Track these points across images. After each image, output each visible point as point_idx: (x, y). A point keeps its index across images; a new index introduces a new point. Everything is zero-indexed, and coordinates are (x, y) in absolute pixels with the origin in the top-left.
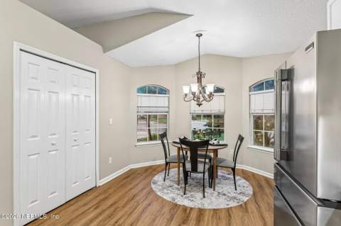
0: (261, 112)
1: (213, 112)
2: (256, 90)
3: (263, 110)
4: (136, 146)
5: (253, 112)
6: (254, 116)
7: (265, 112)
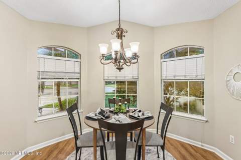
0: (173, 78)
1: (127, 78)
2: (167, 58)
3: (175, 76)
4: (36, 122)
5: (164, 78)
6: (165, 82)
7: (177, 78)
